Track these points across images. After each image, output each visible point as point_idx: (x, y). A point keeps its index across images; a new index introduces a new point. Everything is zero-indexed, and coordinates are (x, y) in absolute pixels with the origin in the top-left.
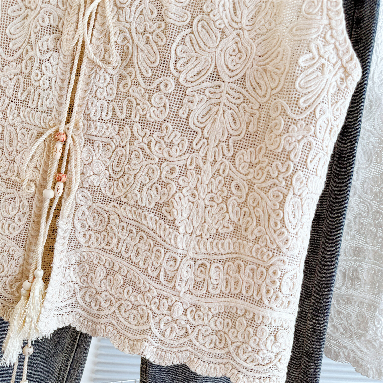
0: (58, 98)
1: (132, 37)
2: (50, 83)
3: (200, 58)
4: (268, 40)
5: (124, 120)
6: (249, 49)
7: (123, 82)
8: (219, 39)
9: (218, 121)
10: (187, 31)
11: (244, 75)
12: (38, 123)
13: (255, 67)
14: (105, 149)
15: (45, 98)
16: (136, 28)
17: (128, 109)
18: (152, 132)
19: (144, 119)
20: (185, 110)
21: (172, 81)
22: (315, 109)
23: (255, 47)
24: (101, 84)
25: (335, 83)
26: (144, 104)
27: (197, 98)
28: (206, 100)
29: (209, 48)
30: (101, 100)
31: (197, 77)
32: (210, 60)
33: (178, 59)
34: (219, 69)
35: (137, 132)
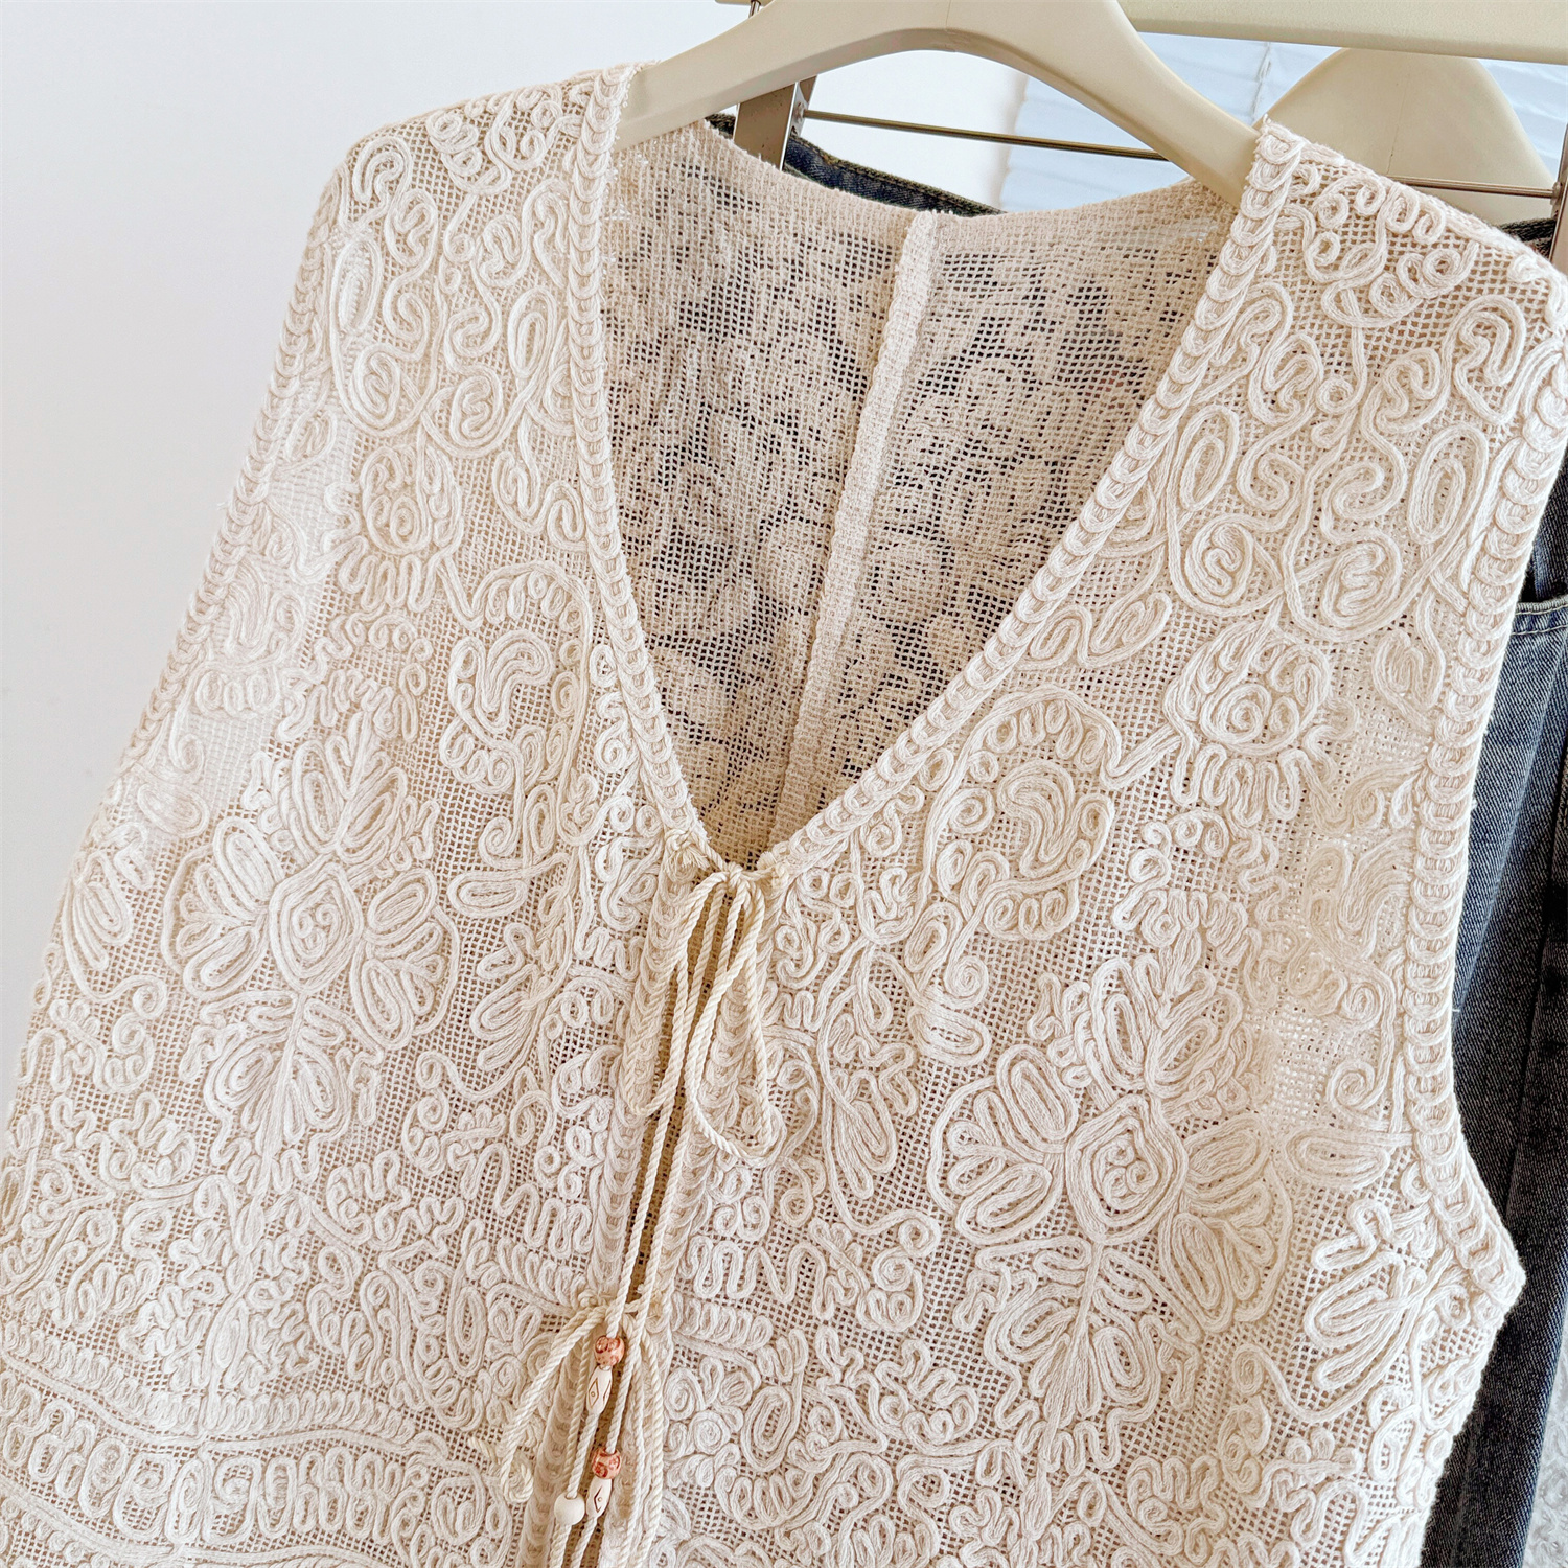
0: (604, 1226)
1: (819, 1073)
2: (586, 1183)
3: (1019, 1167)
4: (1228, 1143)
5: (789, 1308)
6: (1169, 1161)
7: (791, 1193)
8: (1075, 1117)
9: (1074, 1355)
10: (979, 1084)
11: (1155, 1232)
12: (546, 1291)
13: (1185, 1215)
14: (733, 1379)
15: (570, 1225)
16: (831, 1049)
17: (802, 1278)
18: (871, 1360)
19: (848, 1318)
20: (972, 1311)
21: (934, 1224)
22: (1367, 1397)
23: (1185, 1157)
24: (726, 1198)
25: (1433, 1314)
26: (848, 1274)
27: (1008, 1280)
28: (1035, 1283)
29: (1045, 1140)
30: (726, 1243)
31: (1007, 1218)
32: (1049, 1177)
33: (951, 1160)
34: (1077, 1203)
35: (828, 1351)
